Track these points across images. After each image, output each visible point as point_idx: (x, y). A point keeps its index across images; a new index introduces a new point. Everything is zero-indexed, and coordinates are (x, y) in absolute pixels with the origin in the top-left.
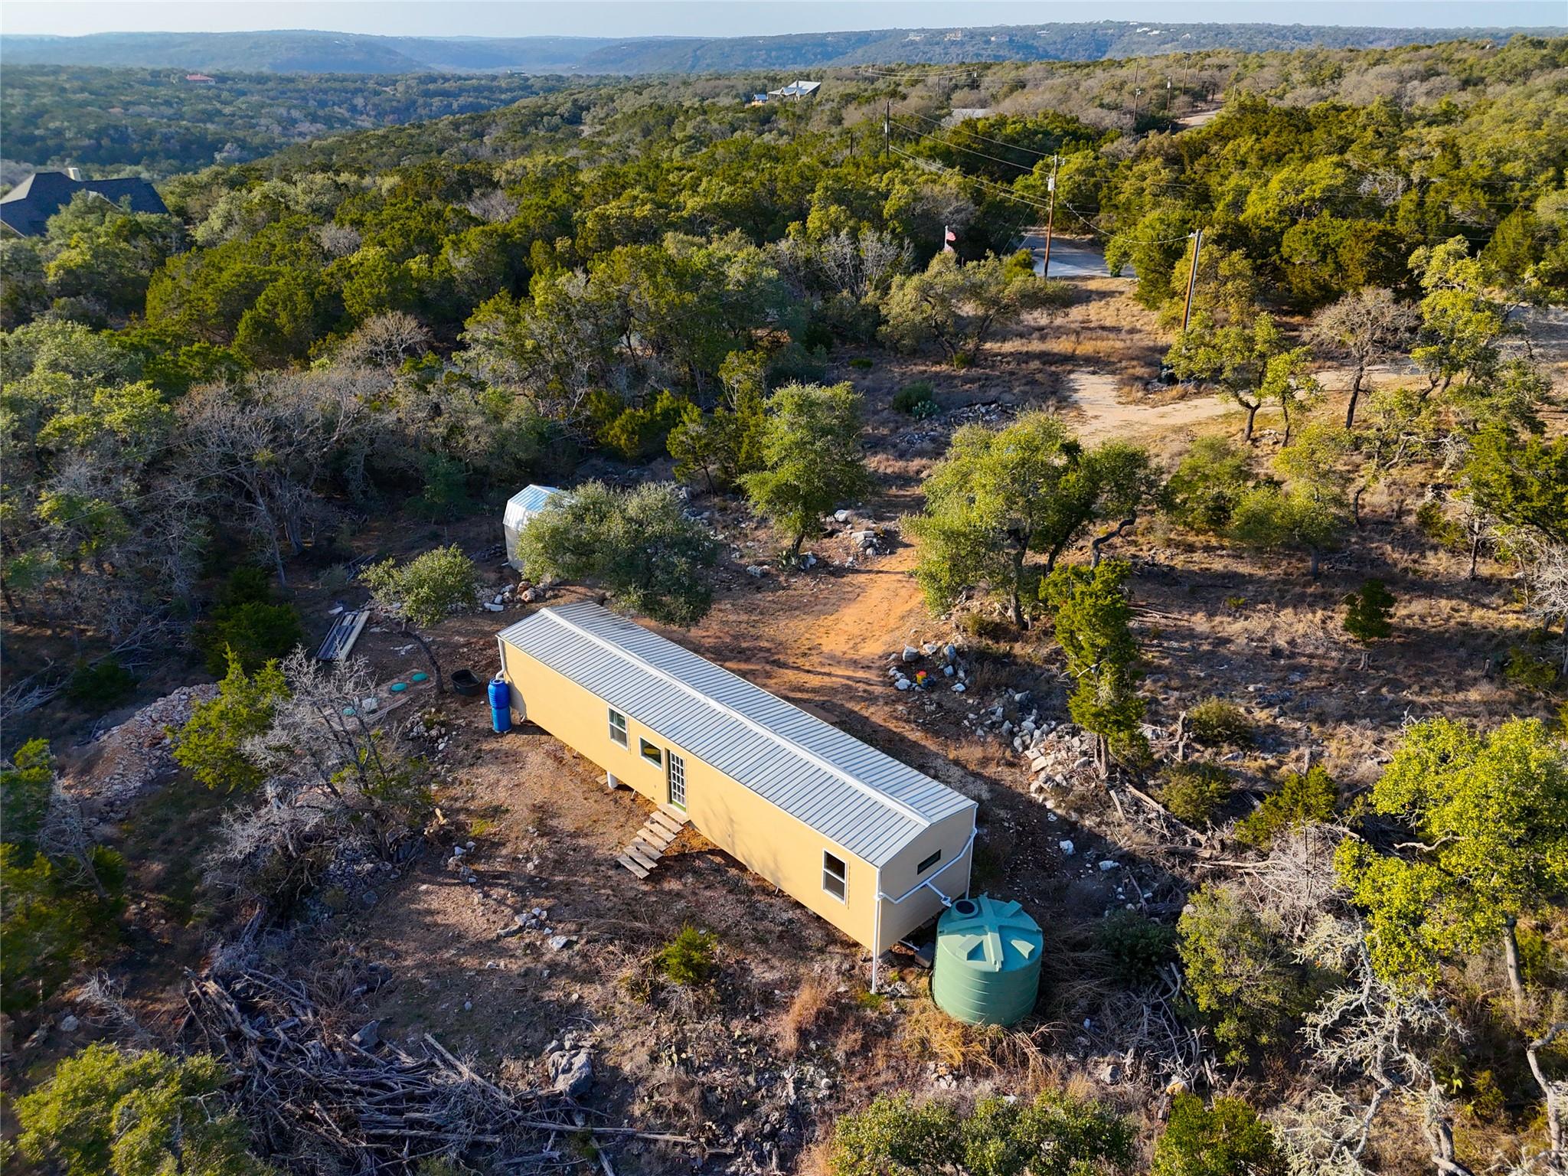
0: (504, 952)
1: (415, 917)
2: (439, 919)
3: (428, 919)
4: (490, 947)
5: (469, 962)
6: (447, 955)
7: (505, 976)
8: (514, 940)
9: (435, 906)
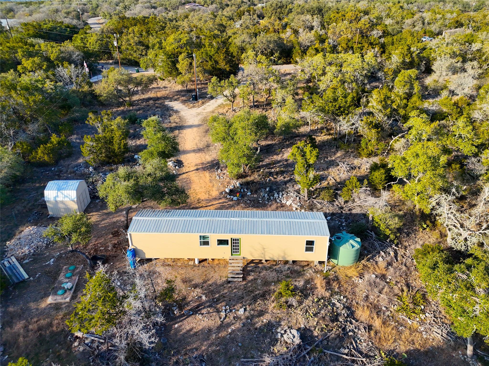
0: (229, 325)
1: (186, 335)
2: (195, 330)
3: (192, 333)
4: (222, 326)
5: (223, 334)
6: (214, 337)
7: (239, 330)
8: (227, 319)
9: (188, 328)
